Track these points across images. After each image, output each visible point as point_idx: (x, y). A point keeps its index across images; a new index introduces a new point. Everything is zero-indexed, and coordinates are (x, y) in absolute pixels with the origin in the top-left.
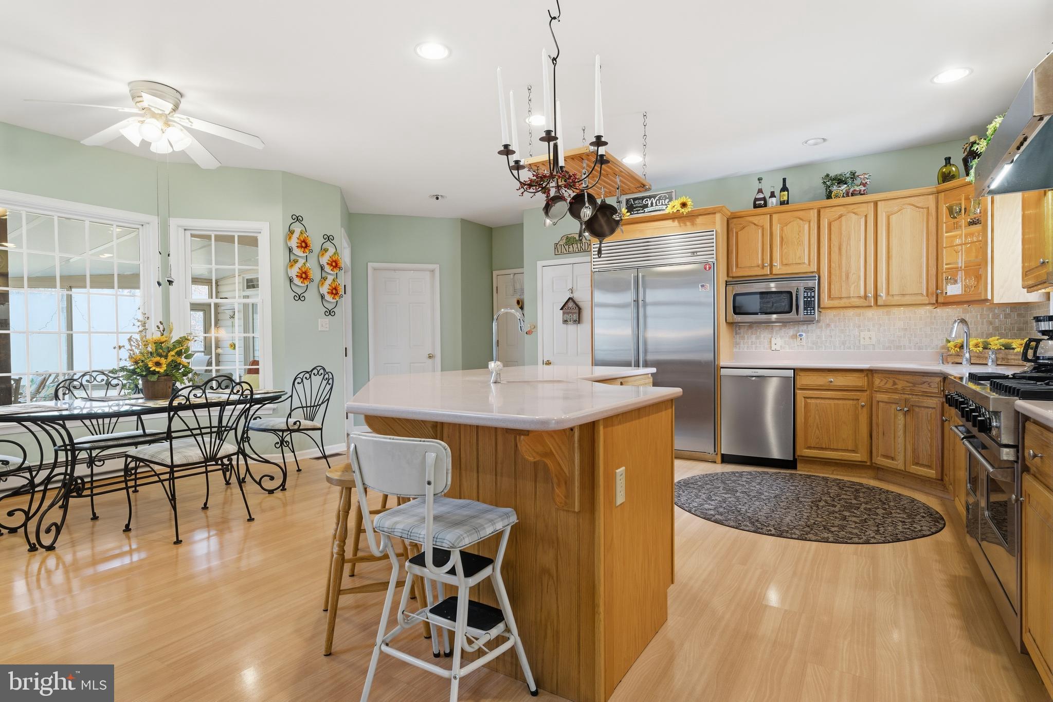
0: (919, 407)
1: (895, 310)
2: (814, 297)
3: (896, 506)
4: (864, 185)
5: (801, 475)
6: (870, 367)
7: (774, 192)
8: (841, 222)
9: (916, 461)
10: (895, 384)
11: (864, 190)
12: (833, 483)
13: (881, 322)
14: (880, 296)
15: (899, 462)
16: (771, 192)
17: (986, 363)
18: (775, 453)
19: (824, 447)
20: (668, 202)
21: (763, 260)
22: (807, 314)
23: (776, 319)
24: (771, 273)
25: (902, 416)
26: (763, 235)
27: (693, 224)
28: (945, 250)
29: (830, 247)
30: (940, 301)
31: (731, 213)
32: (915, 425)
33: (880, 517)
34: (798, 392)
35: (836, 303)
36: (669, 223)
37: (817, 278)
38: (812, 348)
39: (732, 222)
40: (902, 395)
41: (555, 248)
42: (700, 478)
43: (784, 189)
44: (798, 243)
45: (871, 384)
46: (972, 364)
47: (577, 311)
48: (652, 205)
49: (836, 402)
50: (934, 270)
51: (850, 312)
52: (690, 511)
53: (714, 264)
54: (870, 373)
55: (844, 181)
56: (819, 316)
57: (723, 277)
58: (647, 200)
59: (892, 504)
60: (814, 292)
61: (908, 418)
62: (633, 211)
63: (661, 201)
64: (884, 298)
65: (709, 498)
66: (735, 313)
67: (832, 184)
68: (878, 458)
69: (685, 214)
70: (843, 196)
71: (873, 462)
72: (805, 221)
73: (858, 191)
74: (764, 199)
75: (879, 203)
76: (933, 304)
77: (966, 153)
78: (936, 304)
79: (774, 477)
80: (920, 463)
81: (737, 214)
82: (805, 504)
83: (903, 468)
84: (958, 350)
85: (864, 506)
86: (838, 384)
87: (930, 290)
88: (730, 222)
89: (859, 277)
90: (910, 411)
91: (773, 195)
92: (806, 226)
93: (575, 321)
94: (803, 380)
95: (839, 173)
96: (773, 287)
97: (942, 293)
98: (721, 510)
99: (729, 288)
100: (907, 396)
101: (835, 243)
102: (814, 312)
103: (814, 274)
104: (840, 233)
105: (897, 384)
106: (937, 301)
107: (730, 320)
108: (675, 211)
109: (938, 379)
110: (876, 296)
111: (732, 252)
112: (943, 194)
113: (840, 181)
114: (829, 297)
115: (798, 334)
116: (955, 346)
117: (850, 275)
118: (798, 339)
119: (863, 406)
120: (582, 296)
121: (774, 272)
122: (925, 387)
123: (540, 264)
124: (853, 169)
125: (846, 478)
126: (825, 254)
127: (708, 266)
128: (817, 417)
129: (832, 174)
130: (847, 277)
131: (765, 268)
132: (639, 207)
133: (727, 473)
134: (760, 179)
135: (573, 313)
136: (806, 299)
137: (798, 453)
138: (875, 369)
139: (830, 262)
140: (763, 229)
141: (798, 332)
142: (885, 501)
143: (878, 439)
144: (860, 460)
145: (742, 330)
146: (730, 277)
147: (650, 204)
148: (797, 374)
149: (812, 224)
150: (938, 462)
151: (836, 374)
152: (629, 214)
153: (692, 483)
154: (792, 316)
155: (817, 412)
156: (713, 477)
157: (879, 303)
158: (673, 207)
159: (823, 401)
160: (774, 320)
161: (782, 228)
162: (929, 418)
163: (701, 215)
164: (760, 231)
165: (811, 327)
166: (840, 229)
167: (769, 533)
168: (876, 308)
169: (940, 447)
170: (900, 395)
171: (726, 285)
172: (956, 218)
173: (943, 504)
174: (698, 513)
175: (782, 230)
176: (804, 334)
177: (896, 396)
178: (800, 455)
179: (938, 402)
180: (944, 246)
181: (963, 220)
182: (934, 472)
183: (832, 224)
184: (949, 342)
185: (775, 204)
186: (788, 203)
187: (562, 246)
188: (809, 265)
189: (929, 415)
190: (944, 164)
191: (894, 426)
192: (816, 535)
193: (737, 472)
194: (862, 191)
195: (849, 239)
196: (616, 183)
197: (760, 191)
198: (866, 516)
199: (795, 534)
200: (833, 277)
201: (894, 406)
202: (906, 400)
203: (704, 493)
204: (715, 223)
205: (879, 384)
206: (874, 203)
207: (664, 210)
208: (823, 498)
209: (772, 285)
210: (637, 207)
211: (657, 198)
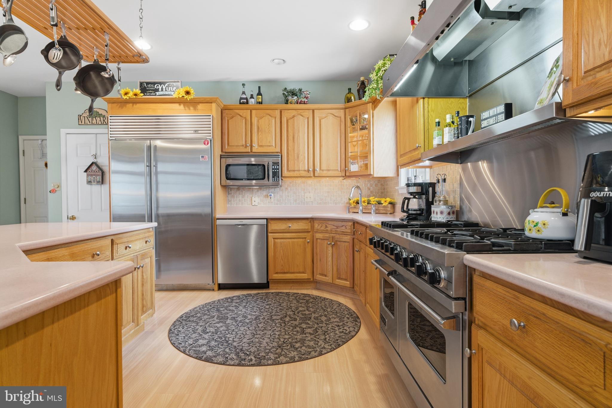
0: (340, 241)
1: (324, 180)
2: (278, 169)
3: (331, 312)
4: (307, 98)
5: (272, 293)
6: (312, 216)
7: (253, 95)
8: (294, 120)
9: (339, 276)
10: (326, 227)
11: (307, 102)
12: (293, 298)
13: (316, 187)
14: (316, 170)
15: (329, 277)
16: (251, 95)
17: (371, 212)
18: (256, 279)
19: (286, 271)
20: (175, 90)
21: (246, 141)
22: (274, 181)
23: (255, 183)
24: (251, 152)
25: (330, 248)
26: (246, 124)
27: (195, 109)
28: (349, 143)
29: (288, 136)
30: (347, 175)
31: (224, 105)
32: (338, 253)
33: (324, 325)
34: (270, 235)
35: (291, 174)
36: (176, 106)
37: (280, 156)
38: (277, 204)
39: (224, 111)
40: (331, 234)
41: (79, 119)
42: (200, 309)
43: (259, 94)
44: (268, 132)
45: (313, 227)
46: (363, 213)
47: (101, 174)
48: (162, 90)
49: (293, 240)
50: (344, 156)
51: (299, 181)
52: (184, 352)
53: (211, 141)
54: (312, 220)
55: (295, 94)
56: (282, 182)
57: (218, 152)
58: (158, 86)
59: (329, 310)
60: (279, 165)
61: (334, 248)
62: (146, 93)
63: (169, 88)
64: (318, 172)
65: (204, 332)
66: (228, 178)
67: (289, 95)
68: (317, 276)
69: (188, 100)
70: (295, 104)
71: (314, 278)
72: (272, 117)
73: (303, 102)
74: (246, 99)
75: (315, 111)
76: (344, 176)
77: (358, 87)
78: (345, 177)
79: (255, 298)
80: (341, 277)
81: (229, 107)
82: (277, 321)
83: (331, 282)
84: (355, 205)
85: (313, 315)
86: (295, 228)
87: (342, 168)
88: (223, 111)
89: (305, 157)
90: (335, 244)
91: (252, 97)
92: (273, 121)
93: (98, 182)
94: (273, 226)
95: (292, 88)
96: (253, 161)
97: (348, 170)
98: (213, 343)
99: (223, 160)
100: (333, 235)
101: (291, 134)
102: (279, 180)
103: (278, 154)
104: (294, 128)
105: (328, 227)
106: (345, 174)
107: (224, 183)
108: (181, 96)
109: (350, 224)
110: (314, 171)
111: (225, 135)
112: (348, 109)
113: (293, 93)
114: (288, 170)
115: (269, 195)
116: (354, 202)
117: (300, 156)
118: (269, 197)
119: (308, 242)
120: (103, 161)
121: (253, 151)
122: (343, 229)
123: (63, 131)
124: (300, 87)
125: (300, 292)
126: (285, 141)
127: (206, 142)
128: (281, 251)
129: (288, 89)
130: (298, 157)
131: (248, 148)
132: (151, 90)
133: (222, 299)
134: (243, 85)
135: (96, 175)
136: (273, 171)
137: (270, 278)
138: (315, 217)
139: (288, 147)
140: (246, 119)
141: (269, 193)
142: (325, 308)
143: (317, 263)
144: (307, 278)
145: (233, 191)
146: (224, 152)
147: (160, 89)
148: (269, 222)
149: (276, 119)
150: (351, 277)
151: (293, 221)
152: (142, 94)
153: (193, 316)
154: (265, 182)
155: (281, 248)
156: (211, 306)
157: (316, 175)
158: (178, 93)
159: (285, 240)
160: (254, 184)
161: (258, 120)
162: (346, 249)
163: (201, 103)
164: (244, 121)
165: (277, 190)
166: (293, 125)
167: (251, 363)
168: (314, 178)
169: (352, 267)
170: (329, 234)
171: (221, 158)
172: (354, 125)
173: (355, 304)
174: (192, 353)
175: (258, 121)
176: (272, 195)
177: (327, 235)
178: (271, 278)
179: (351, 238)
180: (349, 141)
181: (358, 126)
182: (349, 283)
183: (289, 121)
184: (350, 200)
185: (253, 103)
186: (262, 103)
187: (86, 118)
188: (275, 147)
189: (346, 246)
190: (348, 92)
191: (326, 255)
192: (286, 356)
193: (230, 298)
194: (306, 102)
195: (299, 132)
196: (105, 41)
197: (244, 93)
198: (316, 326)
199: (270, 359)
200: (290, 156)
201: (326, 241)
202: (333, 237)
203: (201, 326)
204: (211, 109)
205: (317, 227)
206: (312, 111)
207: (172, 95)
208: (288, 313)
209: (253, 159)
210: (150, 90)
211: (166, 85)
